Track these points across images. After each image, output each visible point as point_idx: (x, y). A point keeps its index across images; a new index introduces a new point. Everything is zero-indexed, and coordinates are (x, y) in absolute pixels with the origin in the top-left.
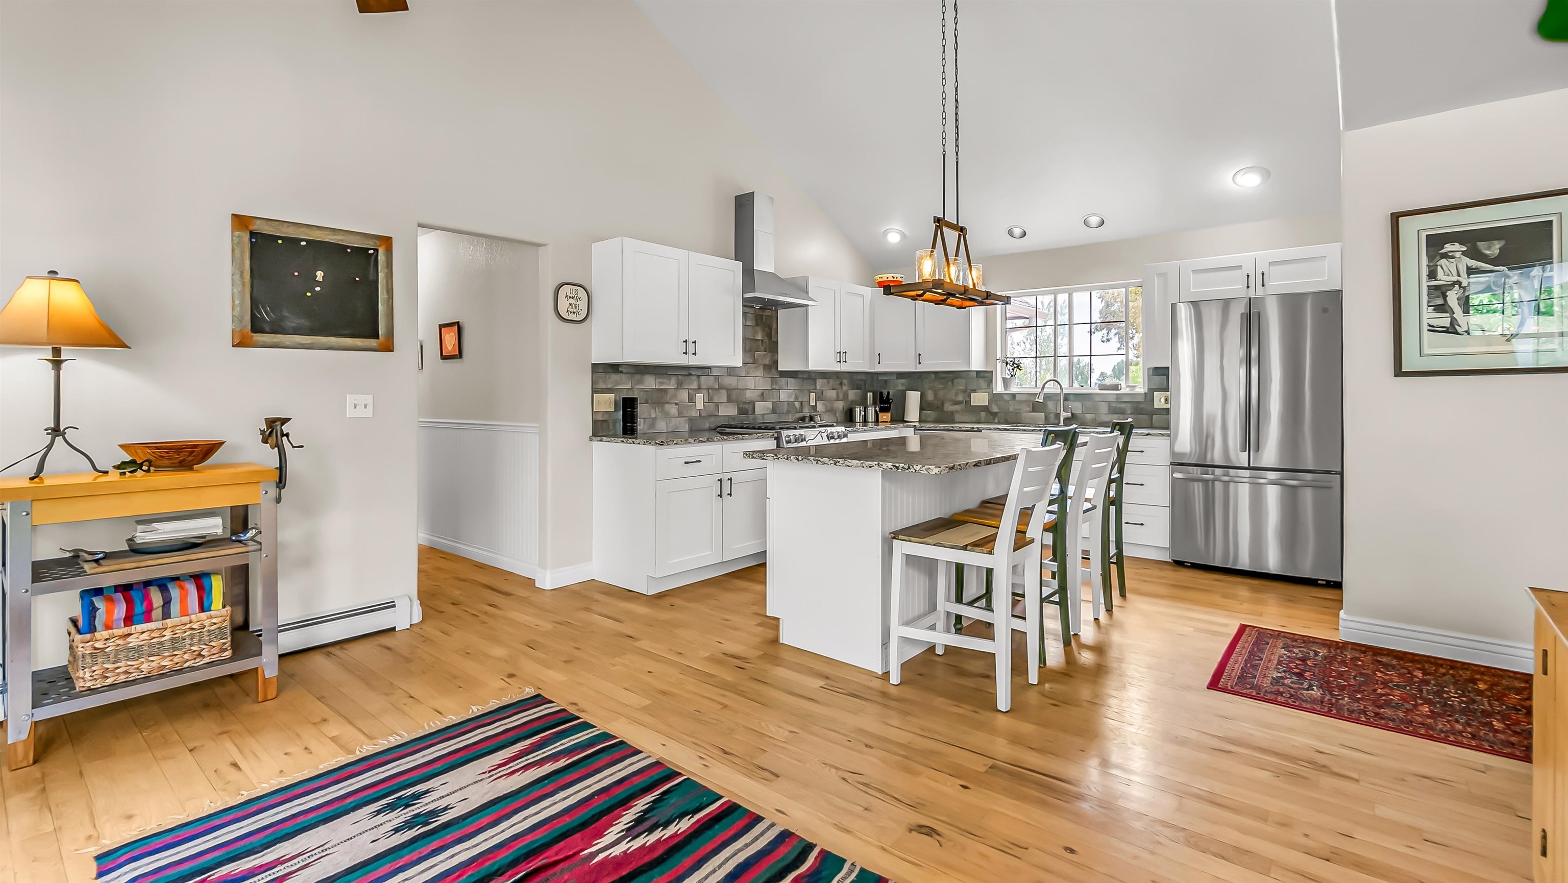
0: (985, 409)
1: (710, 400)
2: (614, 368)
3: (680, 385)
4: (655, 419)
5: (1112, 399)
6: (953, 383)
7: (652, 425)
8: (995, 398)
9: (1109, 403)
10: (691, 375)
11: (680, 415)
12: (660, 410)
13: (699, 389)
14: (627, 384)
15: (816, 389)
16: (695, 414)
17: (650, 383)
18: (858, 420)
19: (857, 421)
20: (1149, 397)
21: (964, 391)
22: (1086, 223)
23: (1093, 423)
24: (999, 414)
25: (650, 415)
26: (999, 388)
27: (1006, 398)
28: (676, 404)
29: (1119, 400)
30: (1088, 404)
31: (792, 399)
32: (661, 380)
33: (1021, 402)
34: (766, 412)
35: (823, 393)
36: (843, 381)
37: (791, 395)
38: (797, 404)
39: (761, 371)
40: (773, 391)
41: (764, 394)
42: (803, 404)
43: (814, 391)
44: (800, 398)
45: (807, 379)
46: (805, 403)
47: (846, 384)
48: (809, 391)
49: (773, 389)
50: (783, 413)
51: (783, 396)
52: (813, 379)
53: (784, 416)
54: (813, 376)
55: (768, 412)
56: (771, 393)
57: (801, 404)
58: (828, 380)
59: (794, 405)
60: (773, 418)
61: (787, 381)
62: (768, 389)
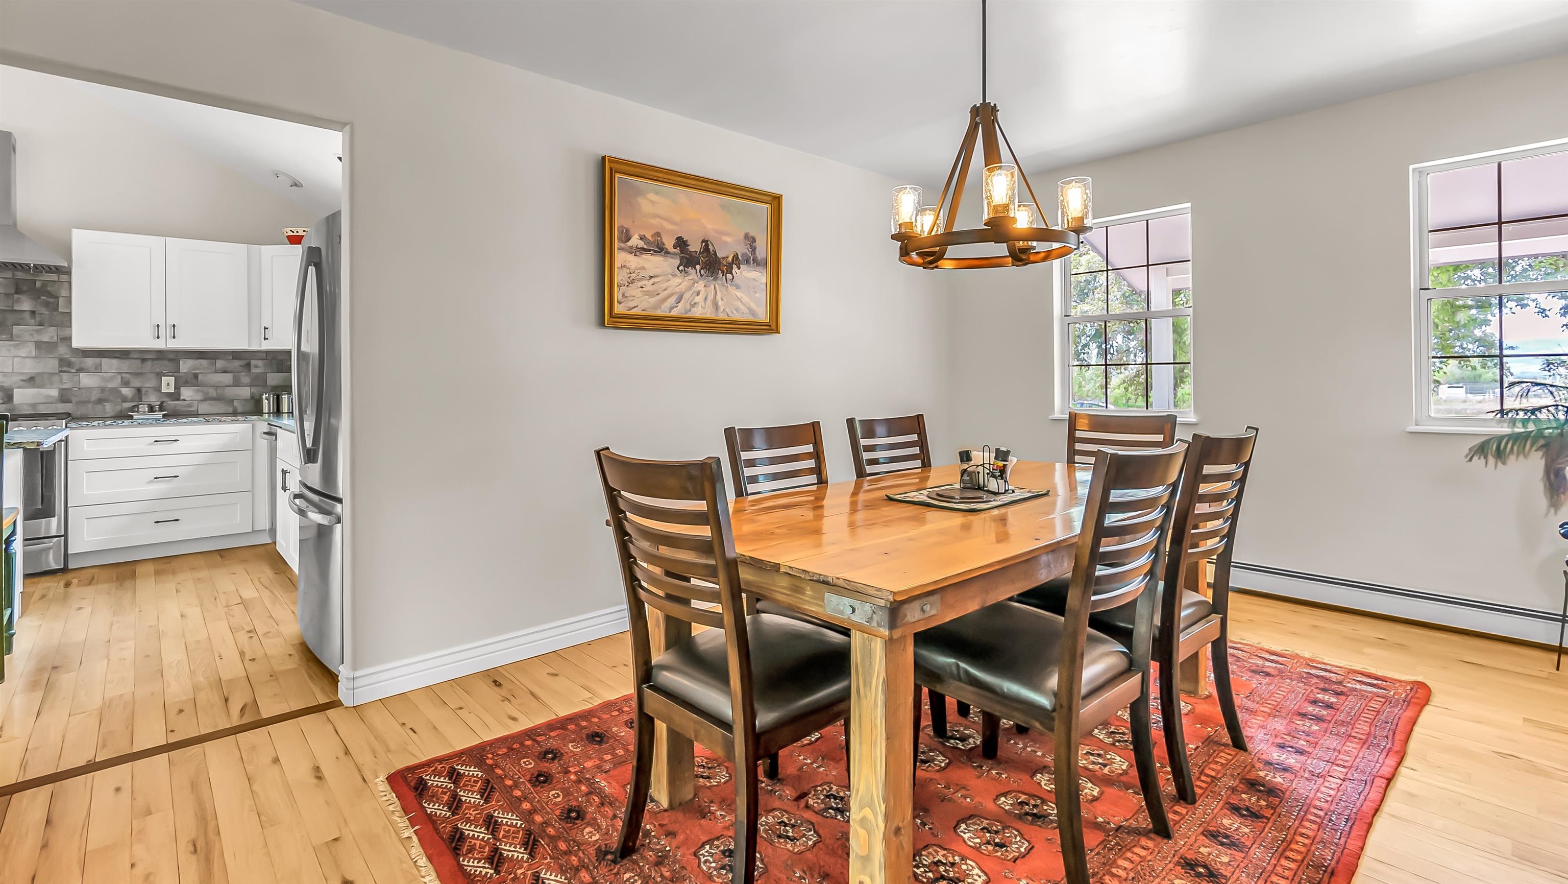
15: (178, 371)
18: (266, 410)
19: (263, 412)
31: (115, 383)
34: (43, 401)
35: (196, 376)
36: (253, 362)
37: (111, 379)
38: (126, 391)
39: (30, 349)
40: (61, 374)
41: (37, 379)
42: (144, 390)
43: (175, 374)
44: (136, 383)
45: (153, 359)
46: (148, 389)
47: (259, 365)
48: (160, 375)
49: (61, 371)
50: (88, 402)
51: (87, 380)
52: (170, 360)
53: (90, 406)
54: (171, 356)
55: (48, 401)
56: (56, 378)
57: (139, 390)
58: (212, 361)
59: (120, 392)
60: (62, 408)
61: (90, 362)
62: (48, 372)
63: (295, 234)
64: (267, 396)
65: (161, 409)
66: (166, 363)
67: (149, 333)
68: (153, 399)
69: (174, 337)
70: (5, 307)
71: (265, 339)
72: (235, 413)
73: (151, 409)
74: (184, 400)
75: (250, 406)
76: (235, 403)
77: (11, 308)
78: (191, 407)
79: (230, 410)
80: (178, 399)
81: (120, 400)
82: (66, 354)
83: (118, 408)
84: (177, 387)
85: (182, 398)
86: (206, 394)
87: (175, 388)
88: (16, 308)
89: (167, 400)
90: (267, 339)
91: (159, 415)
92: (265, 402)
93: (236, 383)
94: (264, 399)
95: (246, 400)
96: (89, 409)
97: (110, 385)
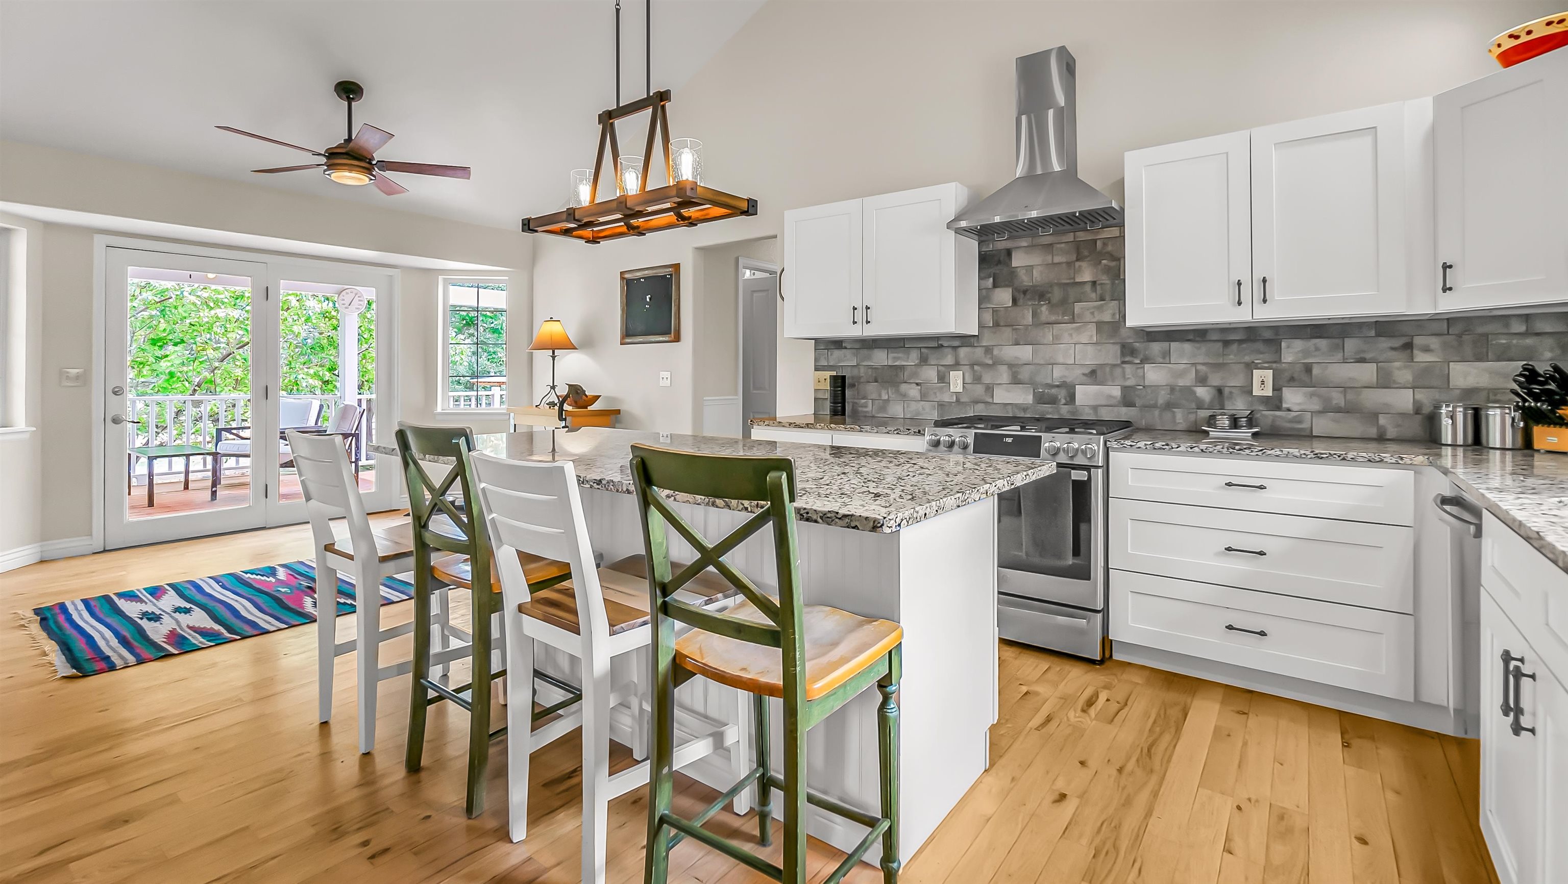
1: (977, 379)
2: (837, 344)
3: (924, 361)
4: (887, 401)
7: (883, 408)
10: (942, 346)
11: (924, 397)
12: (893, 391)
13: (956, 366)
14: (852, 361)
15: (1279, 361)
16: (946, 398)
17: (881, 358)
18: (1447, 437)
19: (1443, 442)
25: (880, 395)
28: (917, 384)
31: (1188, 380)
32: (895, 355)
34: (1104, 403)
35: (1308, 369)
36: (1418, 341)
37: (1182, 374)
38: (1202, 392)
39: (1090, 334)
40: (1124, 366)
41: (1099, 373)
42: (1226, 391)
43: (1274, 365)
44: (1216, 380)
45: (1240, 342)
46: (1233, 390)
47: (1432, 347)
48: (1250, 367)
49: (1124, 362)
50: (1155, 406)
51: (1154, 375)
52: (1268, 341)
53: (1157, 412)
54: (1268, 335)
55: (1109, 403)
56: (1118, 371)
57: (1220, 391)
58: (1336, 341)
59: (1194, 393)
60: (1124, 413)
61: (1156, 348)
62: (1109, 362)
63: (1524, 39)
64: (1450, 409)
65: (1251, 423)
66: (1260, 346)
67: (1225, 298)
68: (1240, 406)
69: (1265, 301)
70: (1067, 279)
71: (1445, 289)
72: (1381, 439)
73: (1235, 423)
74: (1289, 410)
75: (1415, 427)
76: (1382, 420)
77: (1072, 281)
78: (1300, 422)
79: (1373, 432)
80: (1279, 408)
81: (1194, 405)
82: (1129, 337)
83: (1192, 417)
84: (1277, 389)
85: (1284, 406)
86: (1326, 400)
87: (1274, 390)
88: (1077, 280)
89: (1261, 409)
90: (1450, 289)
91: (1245, 434)
92: (1446, 422)
93: (1385, 382)
94: (1444, 416)
95: (1403, 415)
96: (1155, 418)
97: (1181, 382)
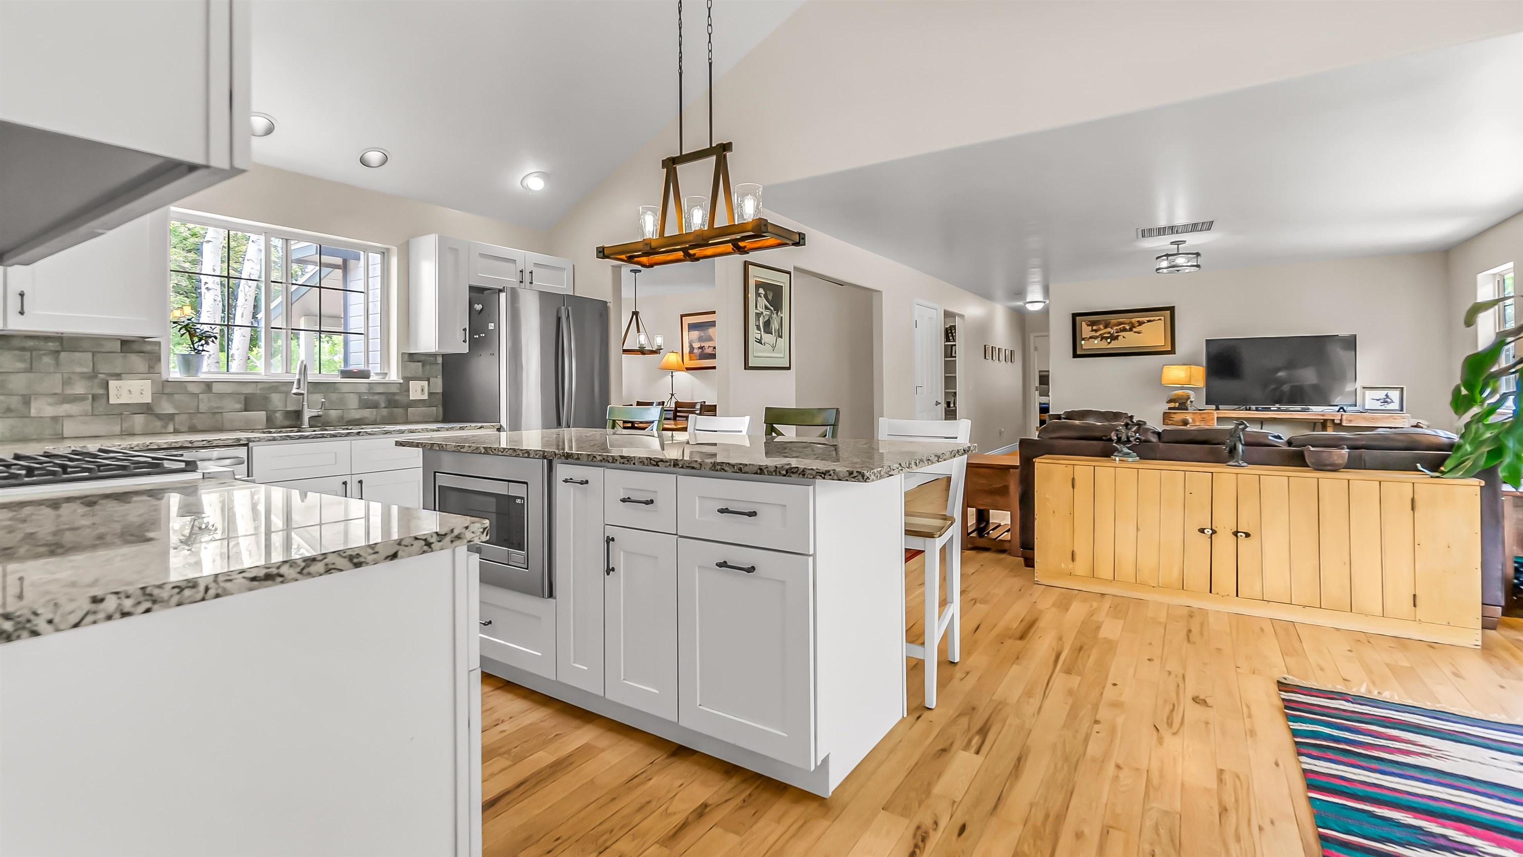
0: (146, 409)
5: (363, 389)
6: (57, 359)
8: (165, 389)
9: (360, 394)
20: (404, 388)
21: (93, 375)
22: (363, 162)
23: (339, 422)
24: (177, 418)
26: (174, 371)
27: (192, 388)
29: (371, 391)
30: (334, 396)
33: (221, 396)
